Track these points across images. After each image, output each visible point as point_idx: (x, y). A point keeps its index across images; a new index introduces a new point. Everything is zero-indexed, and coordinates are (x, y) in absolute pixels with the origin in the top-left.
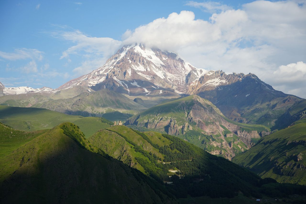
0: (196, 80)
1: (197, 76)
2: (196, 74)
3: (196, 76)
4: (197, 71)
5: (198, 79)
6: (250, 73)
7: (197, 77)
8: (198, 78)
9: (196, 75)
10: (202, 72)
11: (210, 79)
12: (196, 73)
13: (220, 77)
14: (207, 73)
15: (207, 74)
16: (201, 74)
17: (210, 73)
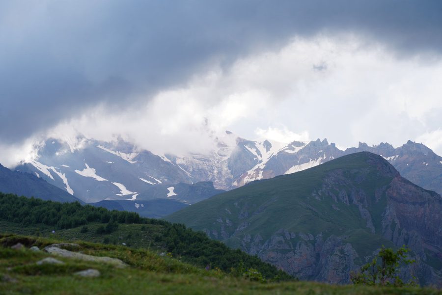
0: (256, 167)
1: (259, 157)
2: (253, 151)
3: (256, 157)
4: (257, 145)
5: (262, 164)
6: (409, 142)
7: (257, 160)
8: (261, 162)
9: (255, 154)
10: (271, 147)
11: (296, 164)
12: (255, 150)
13: (323, 157)
14: (287, 149)
15: (286, 151)
16: (269, 152)
17: (293, 149)
